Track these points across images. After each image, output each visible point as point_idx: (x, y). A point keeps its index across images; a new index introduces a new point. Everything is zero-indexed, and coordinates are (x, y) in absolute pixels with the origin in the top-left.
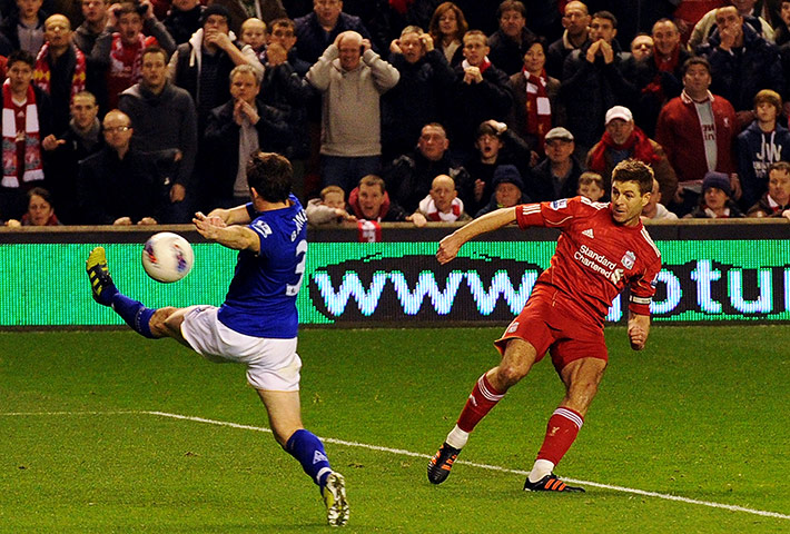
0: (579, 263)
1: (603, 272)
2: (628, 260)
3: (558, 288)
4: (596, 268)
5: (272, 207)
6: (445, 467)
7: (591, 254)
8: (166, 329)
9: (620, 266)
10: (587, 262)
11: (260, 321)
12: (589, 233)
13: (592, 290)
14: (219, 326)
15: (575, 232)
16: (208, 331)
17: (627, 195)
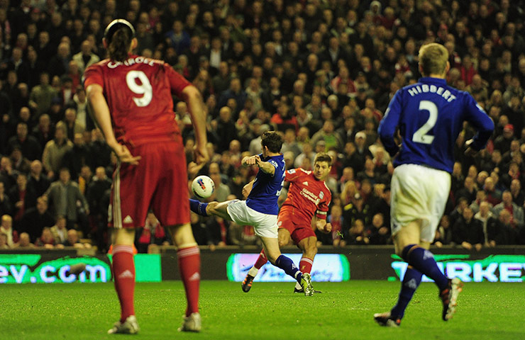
0: (303, 196)
1: (312, 200)
2: (321, 195)
3: (294, 206)
4: (310, 198)
5: (274, 155)
6: (249, 285)
7: (308, 192)
8: (215, 211)
9: (319, 198)
10: (306, 196)
11: (266, 206)
12: (306, 183)
13: (308, 208)
14: (248, 208)
15: (299, 183)
16: (241, 211)
17: (323, 167)
